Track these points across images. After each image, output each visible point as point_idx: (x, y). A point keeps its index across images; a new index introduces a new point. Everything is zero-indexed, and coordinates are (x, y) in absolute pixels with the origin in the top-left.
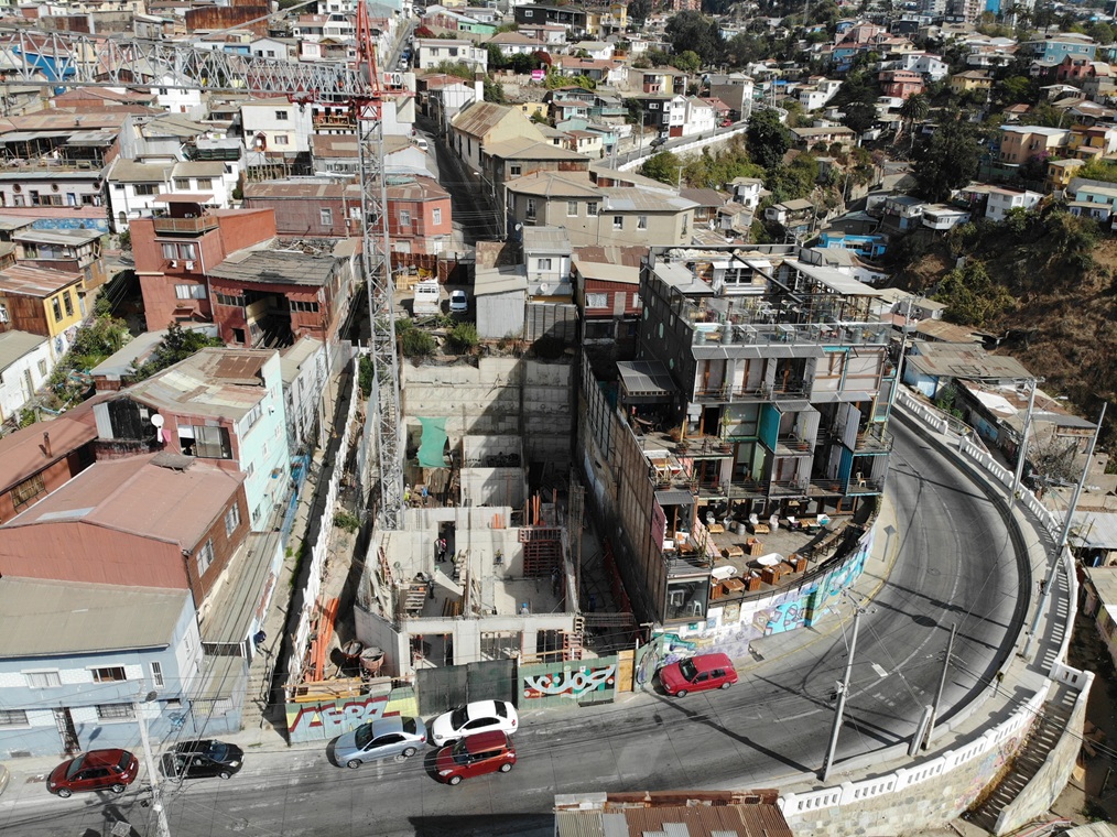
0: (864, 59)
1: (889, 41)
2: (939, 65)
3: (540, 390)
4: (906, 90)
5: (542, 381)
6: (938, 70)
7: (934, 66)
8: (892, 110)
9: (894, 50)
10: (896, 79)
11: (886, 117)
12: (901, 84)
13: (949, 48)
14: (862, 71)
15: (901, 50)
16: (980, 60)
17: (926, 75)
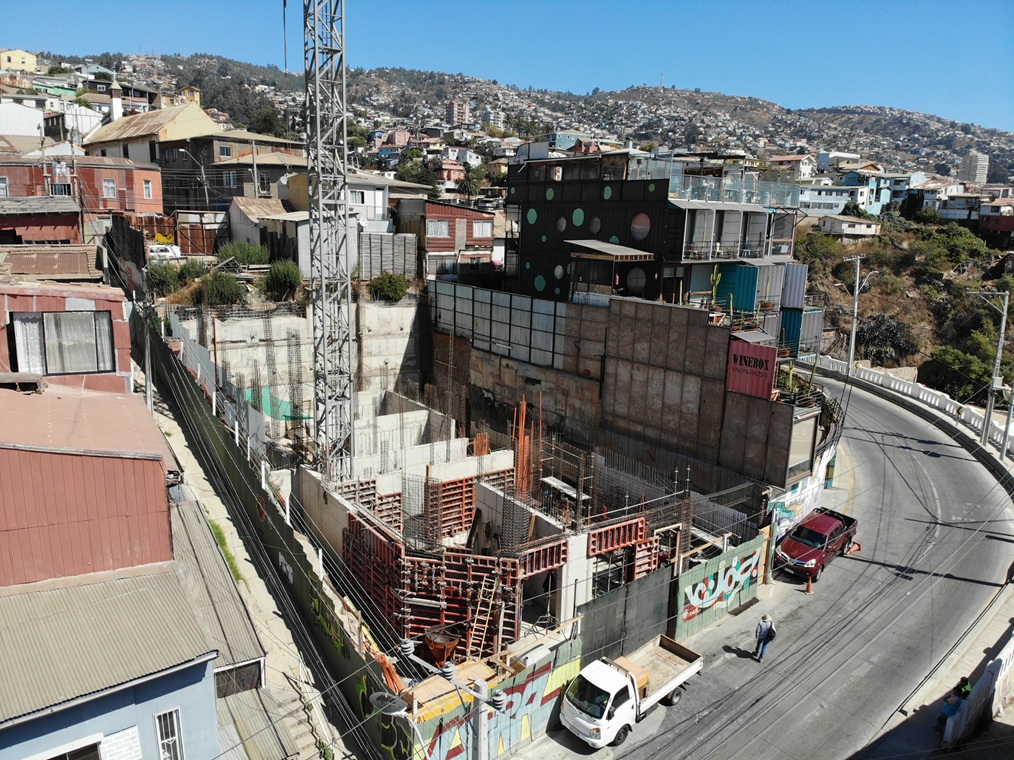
0: (409, 154)
1: (425, 140)
2: (474, 156)
3: (382, 341)
4: (455, 176)
5: (385, 329)
6: (475, 161)
7: (471, 157)
8: (448, 191)
9: (432, 147)
10: (444, 167)
11: (446, 196)
12: (449, 171)
13: (475, 145)
14: (409, 165)
15: (437, 147)
16: (504, 151)
17: (466, 164)
